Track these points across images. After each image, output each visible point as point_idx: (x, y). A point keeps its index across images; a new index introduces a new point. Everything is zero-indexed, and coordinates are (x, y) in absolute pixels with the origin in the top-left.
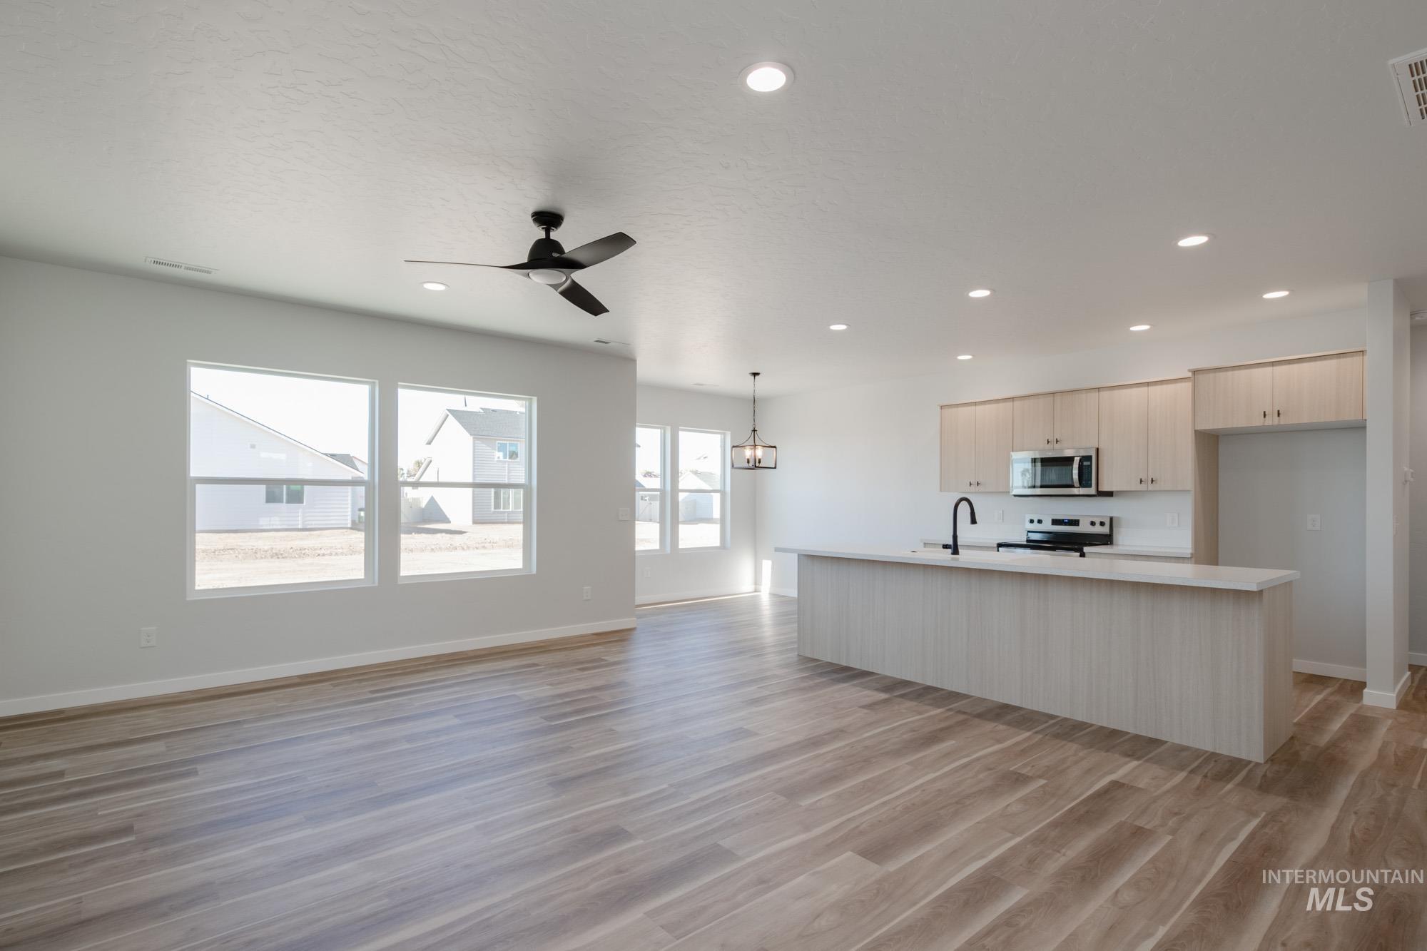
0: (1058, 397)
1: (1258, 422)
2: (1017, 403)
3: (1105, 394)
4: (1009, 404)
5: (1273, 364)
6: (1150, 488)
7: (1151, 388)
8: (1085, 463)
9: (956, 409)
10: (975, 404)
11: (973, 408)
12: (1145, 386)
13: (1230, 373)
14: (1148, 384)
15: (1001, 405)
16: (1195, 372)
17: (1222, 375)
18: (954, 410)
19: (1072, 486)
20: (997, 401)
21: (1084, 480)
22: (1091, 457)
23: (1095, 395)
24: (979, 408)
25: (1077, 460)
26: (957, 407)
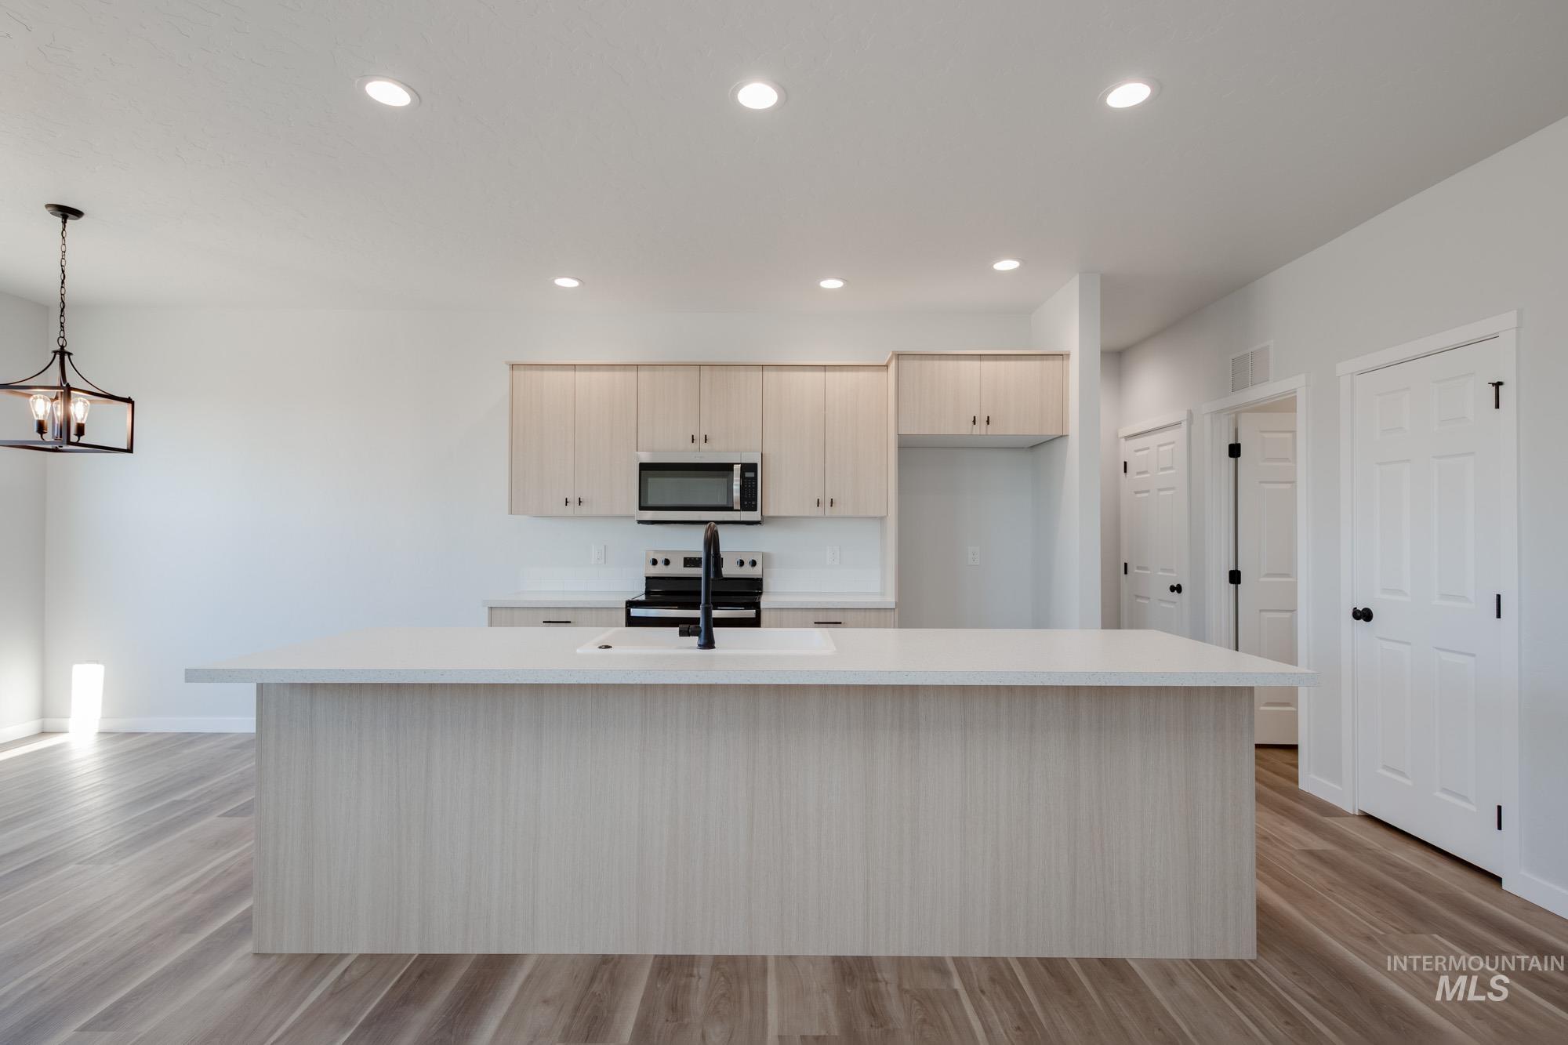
0: (706, 371)
1: (966, 429)
2: (644, 374)
3: (771, 375)
4: (631, 375)
5: (981, 357)
6: (827, 514)
7: (830, 375)
8: (749, 475)
9: (539, 373)
10: (574, 367)
11: (571, 374)
12: (821, 371)
13: (937, 363)
14: (825, 368)
15: (618, 375)
16: (899, 356)
17: (928, 364)
18: (535, 374)
19: (731, 509)
20: (612, 367)
21: (749, 500)
22: (755, 465)
23: (756, 374)
24: (581, 376)
25: (737, 468)
26: (542, 370)
